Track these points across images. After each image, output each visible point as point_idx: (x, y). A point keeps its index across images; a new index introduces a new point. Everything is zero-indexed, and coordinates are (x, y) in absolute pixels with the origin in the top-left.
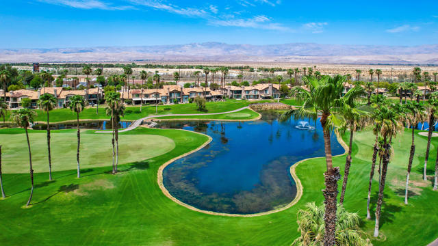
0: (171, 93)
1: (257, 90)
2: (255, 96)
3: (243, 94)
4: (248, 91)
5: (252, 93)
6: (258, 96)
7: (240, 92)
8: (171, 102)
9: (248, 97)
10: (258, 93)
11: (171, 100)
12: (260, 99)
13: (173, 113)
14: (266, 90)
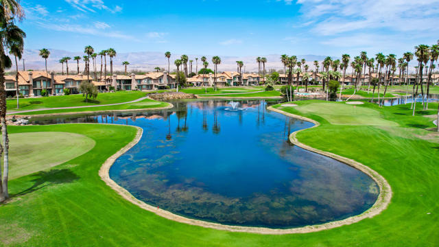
0: (35, 81)
1: (151, 79)
2: (148, 86)
3: (134, 85)
4: (140, 80)
5: (144, 82)
6: (152, 85)
7: (129, 81)
8: (36, 95)
9: (140, 87)
10: (152, 82)
11: (35, 92)
12: (155, 89)
13: (47, 107)
14: (160, 79)
